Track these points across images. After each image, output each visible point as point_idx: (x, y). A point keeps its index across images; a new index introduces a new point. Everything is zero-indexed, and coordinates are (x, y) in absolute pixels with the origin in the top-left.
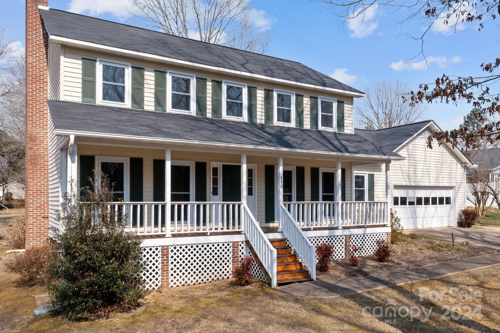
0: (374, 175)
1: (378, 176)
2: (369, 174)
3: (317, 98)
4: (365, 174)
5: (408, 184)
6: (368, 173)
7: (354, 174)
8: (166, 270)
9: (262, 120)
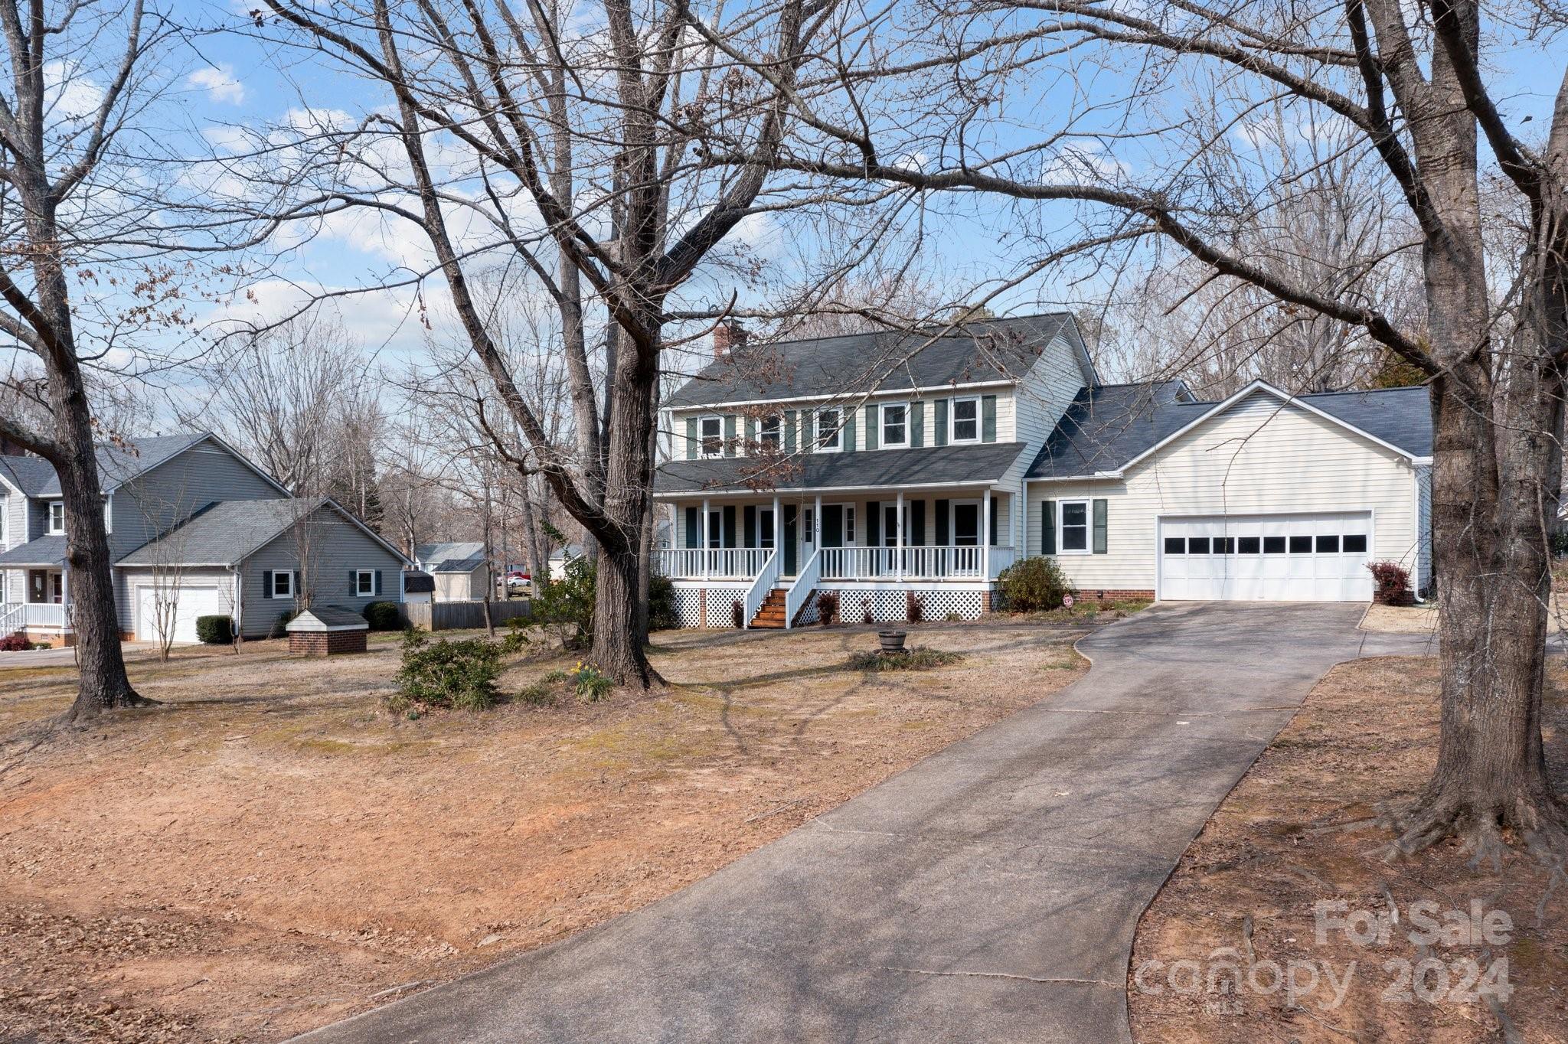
0: (1106, 501)
1: (1114, 502)
2: (1094, 501)
3: (946, 401)
4: (1087, 499)
6: (1092, 498)
7: (1060, 501)
8: (703, 611)
9: (861, 446)
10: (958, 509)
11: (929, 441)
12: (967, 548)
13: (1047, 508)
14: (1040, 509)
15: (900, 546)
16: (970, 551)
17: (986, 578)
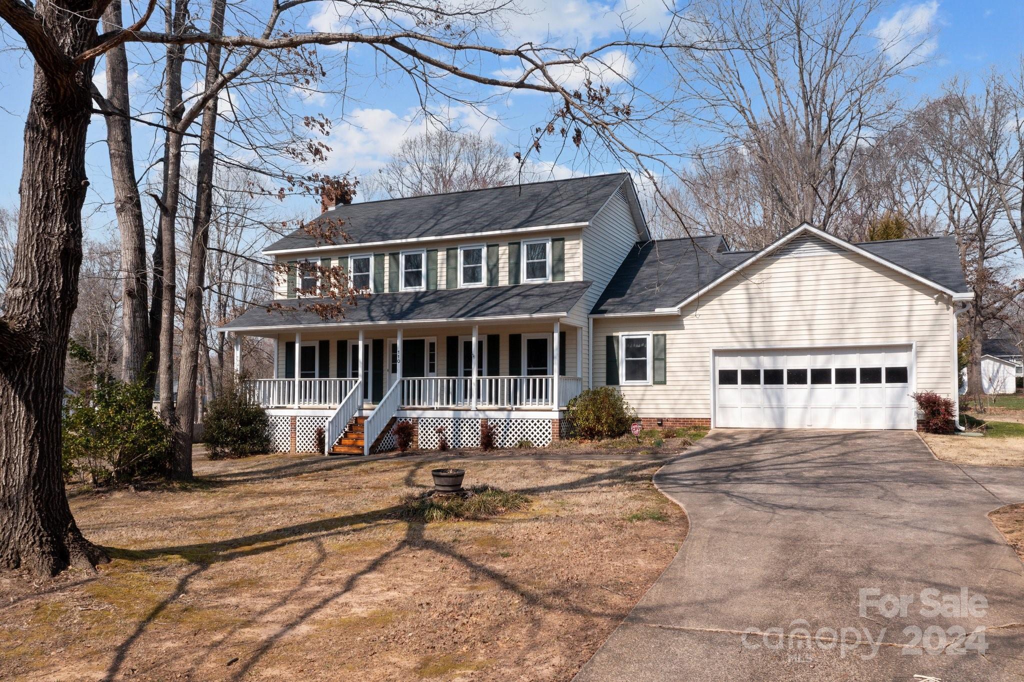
0: (665, 335)
1: (672, 337)
2: (654, 336)
3: (519, 244)
4: (648, 335)
5: (748, 346)
6: (651, 333)
7: (622, 336)
8: (294, 437)
9: (442, 285)
10: (531, 342)
11: (504, 280)
12: (538, 377)
13: (611, 342)
14: (605, 343)
15: (475, 376)
16: (541, 381)
17: (555, 407)
